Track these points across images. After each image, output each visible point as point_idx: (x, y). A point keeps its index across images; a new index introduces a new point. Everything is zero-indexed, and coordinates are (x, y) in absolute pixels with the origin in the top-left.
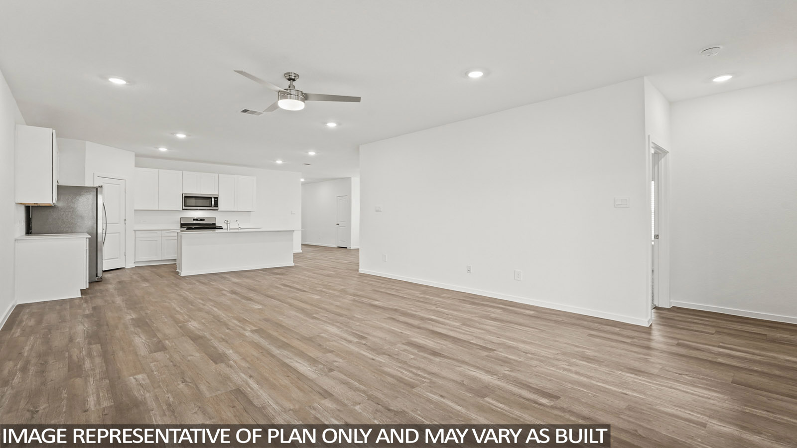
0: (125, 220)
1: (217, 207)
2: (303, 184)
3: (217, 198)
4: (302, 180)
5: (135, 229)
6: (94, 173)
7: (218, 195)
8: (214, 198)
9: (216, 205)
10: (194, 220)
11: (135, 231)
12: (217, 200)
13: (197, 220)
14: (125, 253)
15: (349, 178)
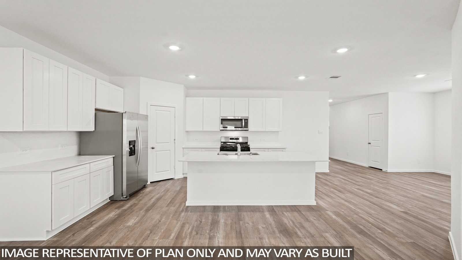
0: (175, 140)
1: (247, 128)
2: (331, 105)
3: (247, 120)
4: (331, 101)
5: (184, 147)
6: (147, 103)
7: (248, 117)
8: (245, 120)
9: (246, 126)
10: (231, 139)
11: (183, 148)
12: (247, 122)
13: (233, 139)
14: (174, 166)
15: (387, 94)
